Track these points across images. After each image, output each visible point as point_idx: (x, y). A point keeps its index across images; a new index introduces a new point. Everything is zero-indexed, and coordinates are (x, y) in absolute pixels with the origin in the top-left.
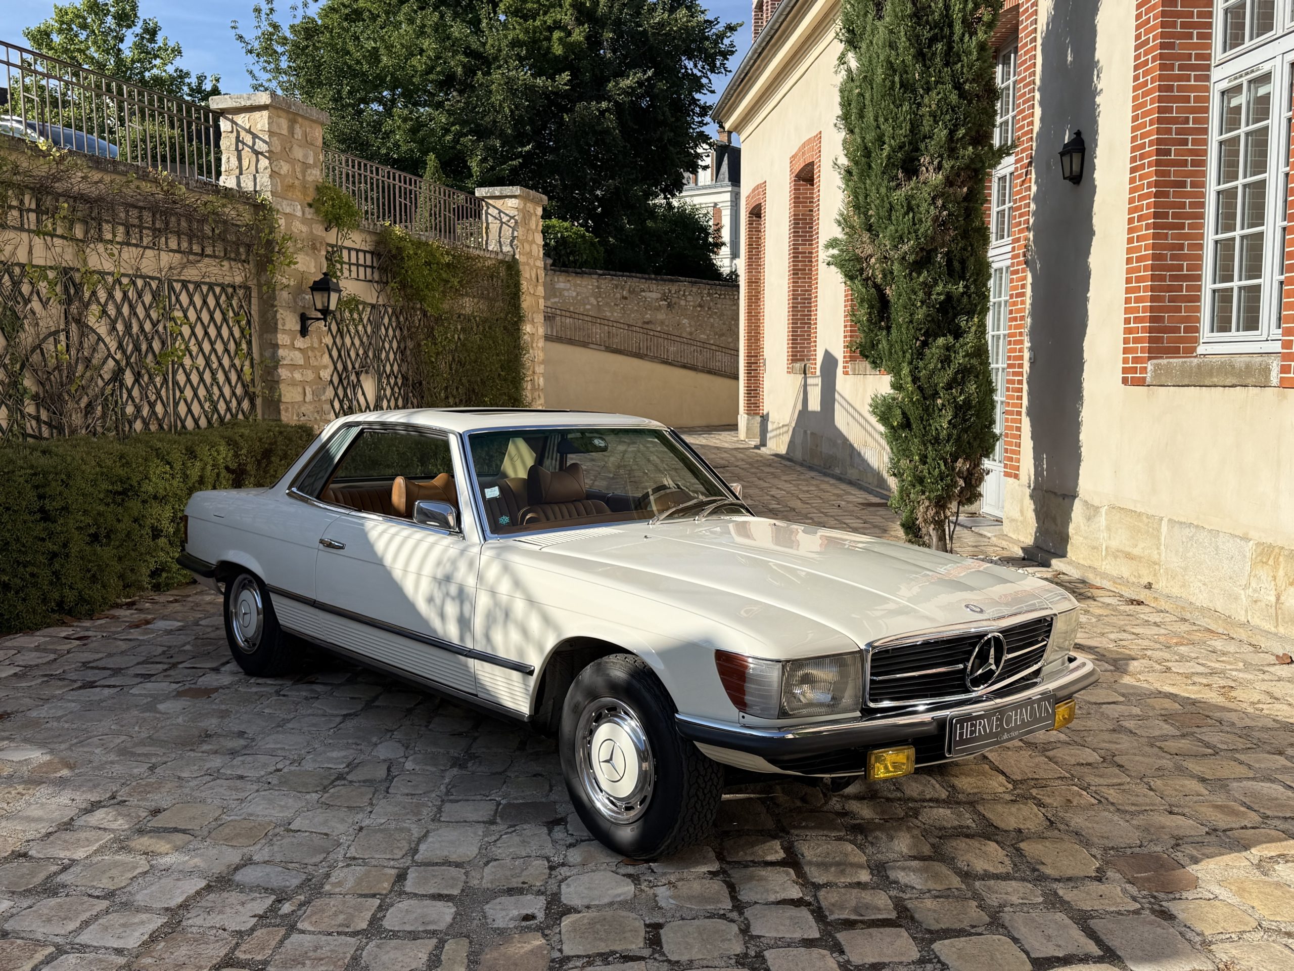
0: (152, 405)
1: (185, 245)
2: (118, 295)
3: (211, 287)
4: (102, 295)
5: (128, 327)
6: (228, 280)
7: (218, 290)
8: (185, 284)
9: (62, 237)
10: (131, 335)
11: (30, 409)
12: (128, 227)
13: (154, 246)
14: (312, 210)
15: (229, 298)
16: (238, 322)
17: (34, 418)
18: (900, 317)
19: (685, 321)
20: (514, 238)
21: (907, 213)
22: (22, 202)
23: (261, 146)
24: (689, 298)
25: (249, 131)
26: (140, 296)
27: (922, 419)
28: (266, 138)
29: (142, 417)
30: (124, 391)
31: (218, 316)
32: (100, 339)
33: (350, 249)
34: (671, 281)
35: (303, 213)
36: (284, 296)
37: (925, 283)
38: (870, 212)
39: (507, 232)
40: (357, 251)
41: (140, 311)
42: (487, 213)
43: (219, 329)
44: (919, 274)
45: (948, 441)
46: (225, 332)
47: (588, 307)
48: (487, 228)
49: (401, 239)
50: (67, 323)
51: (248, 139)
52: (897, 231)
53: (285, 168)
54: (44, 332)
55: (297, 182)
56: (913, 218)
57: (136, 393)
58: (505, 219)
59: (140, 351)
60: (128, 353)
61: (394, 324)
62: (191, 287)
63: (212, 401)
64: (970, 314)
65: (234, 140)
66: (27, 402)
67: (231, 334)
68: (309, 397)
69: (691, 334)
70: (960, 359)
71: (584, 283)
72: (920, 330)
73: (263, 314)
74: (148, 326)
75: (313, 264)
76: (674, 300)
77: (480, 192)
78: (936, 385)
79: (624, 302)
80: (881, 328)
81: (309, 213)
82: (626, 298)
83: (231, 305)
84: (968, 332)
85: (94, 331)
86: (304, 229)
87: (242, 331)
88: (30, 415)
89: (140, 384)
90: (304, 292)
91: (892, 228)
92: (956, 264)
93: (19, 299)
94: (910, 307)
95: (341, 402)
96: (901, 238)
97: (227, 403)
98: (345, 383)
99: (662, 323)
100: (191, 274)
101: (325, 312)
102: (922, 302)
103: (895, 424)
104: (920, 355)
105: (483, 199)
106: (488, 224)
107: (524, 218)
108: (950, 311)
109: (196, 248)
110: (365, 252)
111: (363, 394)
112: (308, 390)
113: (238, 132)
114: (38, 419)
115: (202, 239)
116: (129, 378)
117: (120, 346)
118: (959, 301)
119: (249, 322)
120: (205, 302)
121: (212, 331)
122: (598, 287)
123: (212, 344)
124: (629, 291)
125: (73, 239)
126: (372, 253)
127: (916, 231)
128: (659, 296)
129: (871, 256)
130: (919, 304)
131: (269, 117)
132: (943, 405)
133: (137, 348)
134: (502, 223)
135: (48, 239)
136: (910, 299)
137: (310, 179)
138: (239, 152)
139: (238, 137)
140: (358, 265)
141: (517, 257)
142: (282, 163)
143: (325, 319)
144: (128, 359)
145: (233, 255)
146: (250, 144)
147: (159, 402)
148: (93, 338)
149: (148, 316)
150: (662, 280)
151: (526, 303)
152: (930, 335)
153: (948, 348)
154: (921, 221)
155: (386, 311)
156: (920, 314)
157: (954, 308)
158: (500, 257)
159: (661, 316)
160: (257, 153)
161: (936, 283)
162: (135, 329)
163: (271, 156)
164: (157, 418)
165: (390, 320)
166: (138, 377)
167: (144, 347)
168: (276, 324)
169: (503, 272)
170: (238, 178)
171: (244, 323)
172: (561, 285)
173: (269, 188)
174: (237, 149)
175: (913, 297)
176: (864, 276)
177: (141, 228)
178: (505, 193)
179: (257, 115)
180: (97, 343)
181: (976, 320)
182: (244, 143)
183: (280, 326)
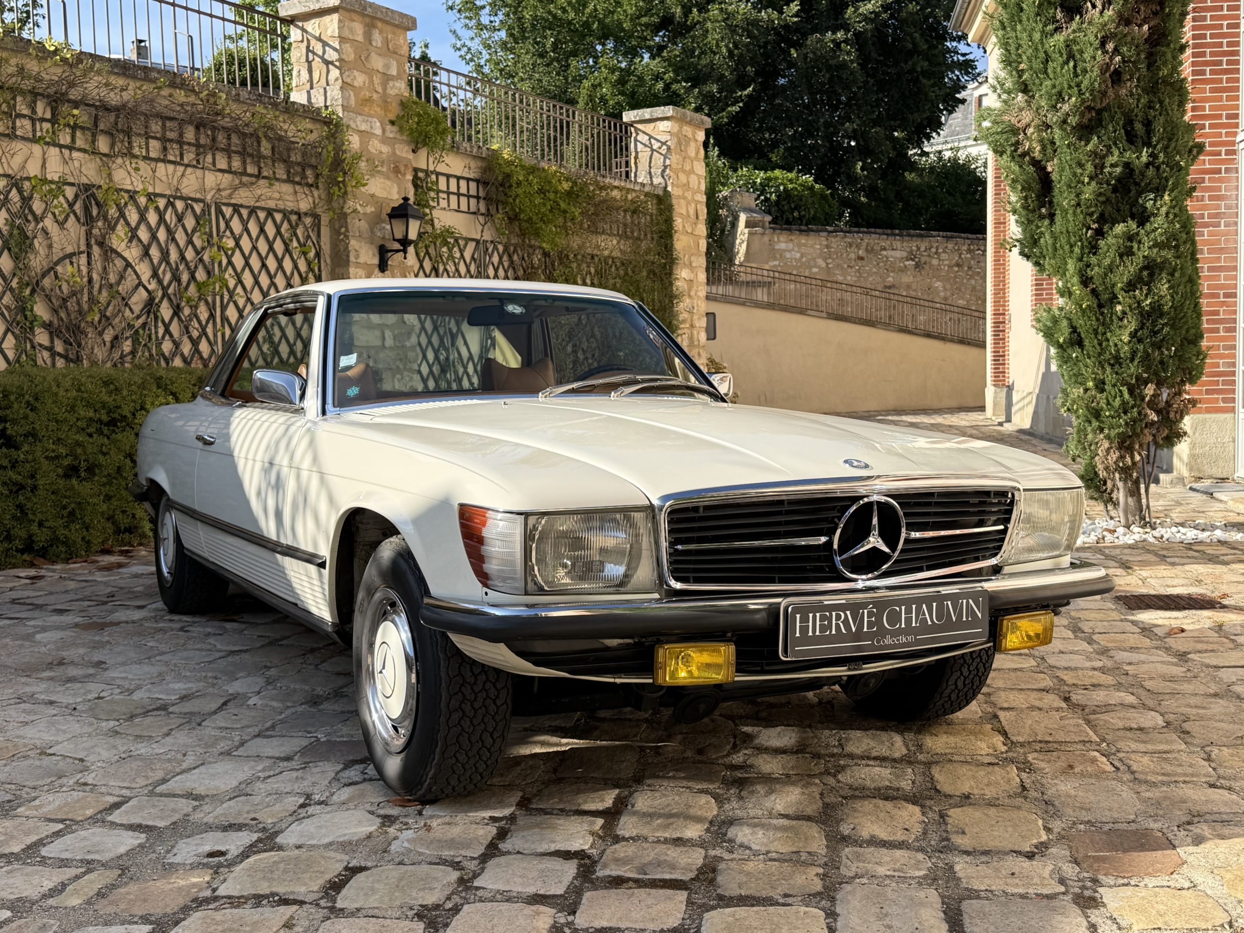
0: (195, 343)
1: (236, 164)
2: (152, 218)
3: (270, 213)
4: (133, 217)
5: (165, 255)
6: (290, 206)
7: (278, 217)
8: (236, 208)
9: (84, 151)
10: (168, 263)
11: (42, 337)
12: (164, 140)
13: (196, 165)
14: (395, 128)
15: (293, 228)
16: (305, 254)
17: (46, 348)
18: (1064, 199)
19: (938, 284)
20: (665, 167)
21: (1066, 62)
22: (34, 111)
23: (331, 55)
24: (944, 256)
25: (319, 39)
26: (180, 218)
27: (1096, 332)
28: (336, 45)
29: (182, 355)
30: (160, 324)
31: (279, 246)
32: (128, 265)
33: (448, 176)
34: (921, 236)
35: (384, 131)
36: (357, 225)
37: (1094, 154)
38: (1022, 66)
39: (658, 160)
40: (458, 178)
41: (181, 237)
42: (636, 140)
43: (280, 262)
44: (1088, 142)
45: (1132, 360)
46: (288, 265)
47: (815, 270)
48: (636, 158)
49: (510, 163)
50: (89, 245)
51: (318, 48)
52: (1054, 86)
53: (360, 79)
54: (57, 254)
55: (375, 96)
56: (1075, 67)
57: (175, 328)
58: (656, 145)
59: (179, 281)
60: (165, 283)
61: (506, 264)
62: (245, 212)
63: (272, 342)
64: (1159, 191)
65: (304, 51)
66: (37, 330)
67: (296, 266)
68: (389, 342)
69: (946, 299)
70: (1144, 250)
71: (810, 242)
72: (1091, 214)
73: (335, 245)
74: (190, 254)
75: (395, 189)
76: (923, 259)
77: (628, 116)
78: (1113, 285)
79: (860, 263)
80: (1042, 217)
81: (391, 131)
82: (862, 259)
83: (296, 235)
84: (1156, 215)
85: (119, 255)
86: (385, 149)
87: (309, 263)
88: (41, 345)
89: (180, 319)
90: (383, 222)
91: (1048, 83)
92: (1138, 126)
93: (30, 217)
94: (1075, 184)
95: (436, 352)
96: (1060, 94)
97: (291, 346)
98: (442, 332)
99: (908, 287)
100: (244, 197)
101: (405, 242)
102: (1091, 178)
103: (1061, 340)
104: (1094, 248)
105: (631, 125)
106: (637, 153)
107: (679, 143)
108: (1133, 188)
109: (251, 169)
110: (468, 180)
111: (466, 343)
112: (388, 334)
113: (308, 40)
114: (51, 349)
115: (258, 158)
116: (166, 312)
117: (155, 275)
118: (1142, 174)
119: (318, 255)
120: (262, 230)
121: (272, 263)
122: (827, 247)
123: (271, 277)
124: (867, 250)
125: (95, 152)
126: (477, 181)
127: (1078, 85)
128: (905, 254)
129: (1028, 126)
130: (1086, 180)
131: (340, 21)
132: (1124, 313)
133: (176, 278)
134: (653, 150)
135: (66, 152)
136: (1075, 174)
137: (392, 92)
138: (309, 63)
139: (308, 47)
140: (459, 195)
141: (669, 189)
142: (356, 73)
143: (405, 251)
144: (165, 289)
145: (297, 179)
146: (320, 53)
147: (204, 339)
148: (119, 263)
149: (190, 242)
150: (909, 235)
151: (681, 243)
152: (1105, 221)
153: (1130, 237)
154: (1085, 71)
155: (495, 248)
156: (1088, 192)
157: (1137, 184)
158: (647, 189)
159: (906, 279)
160: (327, 63)
161: (1109, 152)
162: (174, 256)
163: (343, 65)
164: (201, 358)
165: (501, 258)
166: (177, 311)
167: (185, 277)
168: (348, 256)
169: (651, 207)
170: (309, 92)
171: (312, 254)
172: (783, 246)
173: (340, 102)
174: (307, 60)
175: (1079, 171)
176: (1020, 151)
177: (181, 142)
178: (655, 116)
179: (327, 19)
180: (125, 270)
181: (1166, 198)
182: (314, 53)
183: (352, 258)
